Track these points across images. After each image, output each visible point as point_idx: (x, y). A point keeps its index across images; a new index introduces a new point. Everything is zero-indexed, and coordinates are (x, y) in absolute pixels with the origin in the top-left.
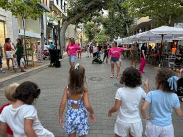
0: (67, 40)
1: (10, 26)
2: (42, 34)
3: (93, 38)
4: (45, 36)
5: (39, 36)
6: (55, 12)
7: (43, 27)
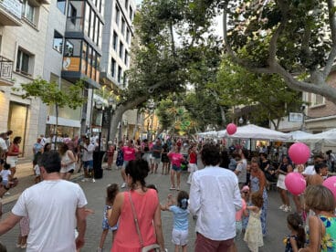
0: (126, 127)
1: (35, 112)
2: (83, 120)
3: (169, 125)
4: (88, 123)
5: (78, 124)
6: (109, 86)
7: (85, 111)
